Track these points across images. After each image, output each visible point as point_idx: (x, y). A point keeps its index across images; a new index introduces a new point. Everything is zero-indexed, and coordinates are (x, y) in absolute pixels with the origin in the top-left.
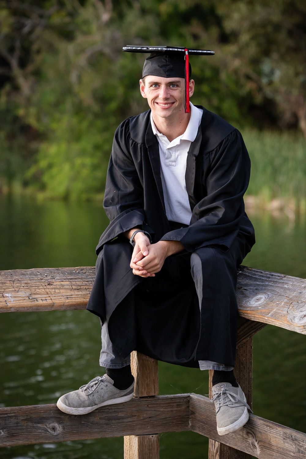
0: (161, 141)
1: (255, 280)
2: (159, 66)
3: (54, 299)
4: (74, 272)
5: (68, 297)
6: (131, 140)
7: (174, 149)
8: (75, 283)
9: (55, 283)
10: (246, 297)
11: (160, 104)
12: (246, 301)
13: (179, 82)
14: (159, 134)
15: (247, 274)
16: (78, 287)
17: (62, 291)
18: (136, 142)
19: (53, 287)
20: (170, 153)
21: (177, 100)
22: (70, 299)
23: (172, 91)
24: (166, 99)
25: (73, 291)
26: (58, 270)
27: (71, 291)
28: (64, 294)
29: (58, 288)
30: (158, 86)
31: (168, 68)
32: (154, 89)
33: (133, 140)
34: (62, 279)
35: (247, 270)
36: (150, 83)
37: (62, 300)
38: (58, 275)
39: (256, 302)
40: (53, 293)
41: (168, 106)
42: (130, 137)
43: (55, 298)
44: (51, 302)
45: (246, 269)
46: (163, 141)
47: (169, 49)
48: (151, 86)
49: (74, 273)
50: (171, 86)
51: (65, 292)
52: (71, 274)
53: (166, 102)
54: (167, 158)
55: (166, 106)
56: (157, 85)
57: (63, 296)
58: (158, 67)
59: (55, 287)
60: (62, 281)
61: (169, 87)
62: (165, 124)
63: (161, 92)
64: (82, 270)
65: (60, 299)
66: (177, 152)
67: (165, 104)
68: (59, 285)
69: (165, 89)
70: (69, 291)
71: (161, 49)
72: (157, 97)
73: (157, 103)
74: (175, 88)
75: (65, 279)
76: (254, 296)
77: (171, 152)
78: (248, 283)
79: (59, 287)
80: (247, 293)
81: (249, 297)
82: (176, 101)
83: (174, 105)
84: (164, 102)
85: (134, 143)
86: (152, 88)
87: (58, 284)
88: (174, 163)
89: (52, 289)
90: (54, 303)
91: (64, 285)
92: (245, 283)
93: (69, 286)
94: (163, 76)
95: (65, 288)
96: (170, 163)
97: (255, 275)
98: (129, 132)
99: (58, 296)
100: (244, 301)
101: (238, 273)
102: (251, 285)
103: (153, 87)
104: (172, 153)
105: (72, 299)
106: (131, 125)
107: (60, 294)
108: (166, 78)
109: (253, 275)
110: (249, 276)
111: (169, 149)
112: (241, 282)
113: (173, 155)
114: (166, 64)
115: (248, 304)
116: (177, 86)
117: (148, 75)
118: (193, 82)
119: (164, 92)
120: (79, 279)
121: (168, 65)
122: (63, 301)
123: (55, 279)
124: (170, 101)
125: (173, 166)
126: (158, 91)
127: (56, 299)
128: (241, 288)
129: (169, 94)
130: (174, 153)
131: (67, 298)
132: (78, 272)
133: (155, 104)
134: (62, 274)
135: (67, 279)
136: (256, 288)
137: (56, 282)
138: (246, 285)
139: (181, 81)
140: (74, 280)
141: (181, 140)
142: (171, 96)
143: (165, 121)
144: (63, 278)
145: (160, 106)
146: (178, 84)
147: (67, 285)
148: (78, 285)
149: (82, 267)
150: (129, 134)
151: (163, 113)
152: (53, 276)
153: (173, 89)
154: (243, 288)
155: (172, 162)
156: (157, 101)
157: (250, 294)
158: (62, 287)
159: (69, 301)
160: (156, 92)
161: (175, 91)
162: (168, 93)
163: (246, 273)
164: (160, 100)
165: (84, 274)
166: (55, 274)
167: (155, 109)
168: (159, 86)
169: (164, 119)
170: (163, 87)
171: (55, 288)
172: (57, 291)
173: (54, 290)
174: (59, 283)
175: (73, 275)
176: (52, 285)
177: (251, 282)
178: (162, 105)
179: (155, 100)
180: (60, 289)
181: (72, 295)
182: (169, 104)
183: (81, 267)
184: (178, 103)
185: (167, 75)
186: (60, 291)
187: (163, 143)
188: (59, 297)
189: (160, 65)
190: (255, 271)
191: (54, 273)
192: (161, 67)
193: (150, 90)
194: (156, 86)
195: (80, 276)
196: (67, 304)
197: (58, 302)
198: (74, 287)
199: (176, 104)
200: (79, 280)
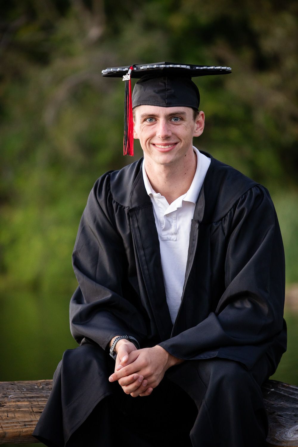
0: (156, 205)
1: (293, 402)
2: (155, 91)
3: (6, 427)
4: (36, 387)
5: (27, 423)
6: (114, 202)
7: (174, 216)
8: (36, 403)
9: (7, 404)
10: (281, 426)
11: (158, 146)
12: (281, 433)
13: (183, 113)
14: (155, 195)
15: (282, 393)
16: (41, 409)
17: (17, 415)
18: (122, 206)
19: (5, 409)
20: (170, 222)
21: (181, 138)
22: (29, 426)
23: (174, 126)
24: (166, 138)
25: (34, 416)
26: (12, 385)
27: (30, 414)
28: (21, 420)
29: (12, 411)
30: (154, 120)
31: (167, 93)
32: (149, 124)
33: (117, 203)
34: (18, 397)
35: (282, 387)
36: (142, 116)
37: (17, 427)
38: (12, 392)
39: (295, 434)
40: (5, 418)
41: (169, 148)
42: (112, 199)
43: (7, 425)
44: (2, 431)
45: (280, 385)
46: (160, 205)
47: (168, 66)
48: (145, 120)
49: (36, 389)
50: (173, 120)
51: (22, 417)
52: (32, 390)
53: (166, 142)
54: (165, 230)
55: (167, 148)
56: (153, 118)
57: (18, 422)
58: (153, 94)
59: (8, 409)
60: (18, 401)
61: (170, 120)
62: (164, 175)
63: (160, 128)
64: (47, 384)
65: (15, 428)
66: (179, 220)
67: (165, 145)
68: (14, 406)
69: (165, 124)
70: (28, 415)
71: (158, 66)
72: (153, 136)
73: (154, 145)
74: (179, 122)
75: (22, 398)
76: (292, 425)
77: (170, 220)
78: (284, 406)
79: (14, 409)
80: (282, 420)
81: (285, 427)
82: (180, 141)
83: (177, 146)
84: (163, 143)
85: (119, 206)
86: (145, 123)
87: (12, 405)
88: (173, 237)
89: (4, 412)
90: (5, 433)
91: (21, 407)
92: (279, 405)
93: (28, 407)
94: (161, 105)
95: (22, 410)
96: (169, 236)
97: (293, 394)
98: (110, 193)
99: (11, 423)
100: (278, 433)
101: (270, 391)
102: (287, 409)
103: (148, 122)
104: (172, 222)
105: (32, 426)
106: (113, 183)
107: (14, 420)
108: (165, 108)
109: (290, 395)
110: (285, 396)
111: (167, 216)
112: (273, 404)
113: (173, 224)
114: (164, 88)
115: (284, 436)
116: (182, 119)
117: (140, 105)
118: (202, 115)
119: (164, 128)
120: (43, 397)
121: (168, 90)
122: (19, 430)
123: (8, 397)
124: (172, 141)
125: (173, 240)
126: (155, 127)
127: (8, 427)
128: (274, 412)
129: (170, 131)
130: (174, 221)
131: (25, 425)
132: (41, 387)
133: (151, 146)
134: (18, 391)
135: (26, 397)
136: (294, 413)
137: (10, 402)
138: (281, 409)
139: (187, 113)
140: (35, 399)
141: (183, 201)
142: (172, 134)
143: (165, 170)
144: (20, 396)
145: (157, 149)
146: (182, 116)
147: (26, 406)
148: (41, 406)
149: (47, 380)
150: (111, 195)
151: (162, 158)
152: (5, 393)
153: (176, 123)
154: (276, 414)
155: (172, 234)
156: (155, 141)
157: (287, 422)
158: (18, 409)
159: (27, 429)
160: (153, 128)
161: (178, 126)
162: (169, 129)
163: (281, 391)
164: (157, 140)
165: (49, 390)
166: (9, 391)
167: (150, 153)
168: (156, 120)
169: (162, 166)
170: (161, 121)
171: (7, 412)
172: (10, 415)
173: (6, 414)
174: (14, 404)
175: (34, 391)
176: (3, 406)
177: (288, 405)
178: (160, 146)
179: (150, 140)
180: (14, 412)
181: (32, 421)
182: (171, 145)
183: (45, 379)
184: (182, 143)
185: (167, 104)
186: (16, 414)
187: (159, 207)
188: (13, 425)
189: (157, 89)
190: (293, 389)
191: (7, 389)
192: (158, 92)
193: (144, 126)
194: (151, 120)
195: (44, 393)
196: (24, 434)
197: (11, 431)
198: (35, 410)
199: (180, 146)
200: (43, 399)
